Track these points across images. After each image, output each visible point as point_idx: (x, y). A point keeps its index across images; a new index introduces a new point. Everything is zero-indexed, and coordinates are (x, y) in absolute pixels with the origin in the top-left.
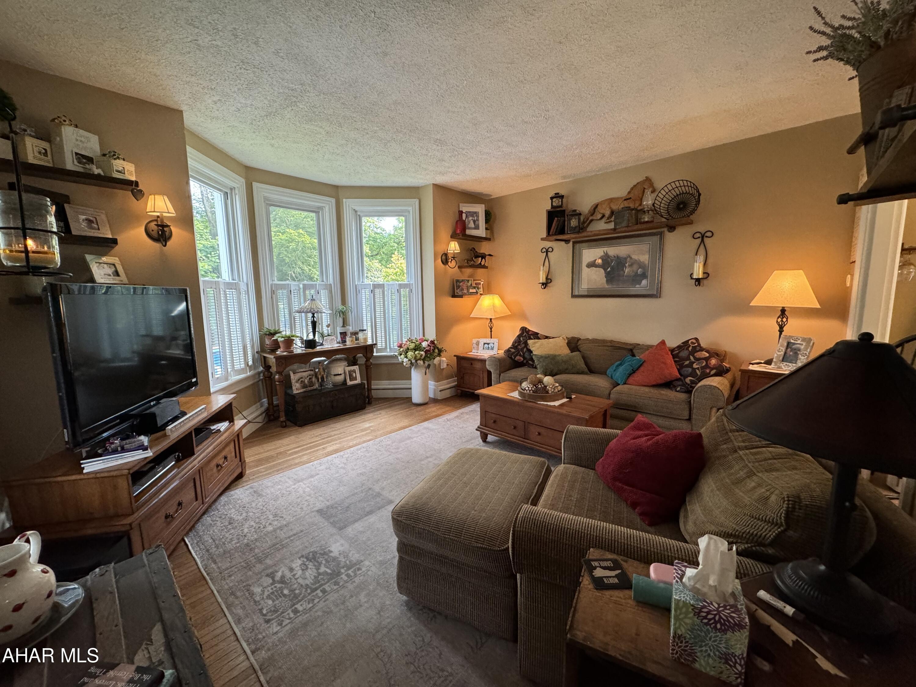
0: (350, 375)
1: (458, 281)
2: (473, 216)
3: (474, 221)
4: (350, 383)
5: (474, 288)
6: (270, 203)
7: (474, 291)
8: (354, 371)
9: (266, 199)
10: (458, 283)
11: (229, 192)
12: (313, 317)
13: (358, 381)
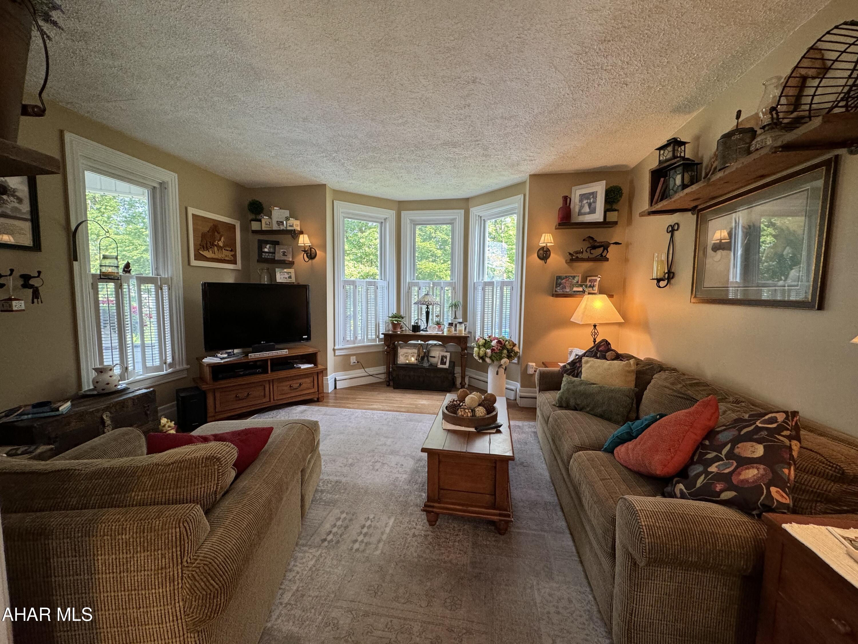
0: (442, 360)
1: (559, 278)
2: (588, 198)
3: (590, 205)
4: (440, 366)
5: (581, 286)
6: (415, 223)
7: (581, 289)
8: (446, 357)
9: (412, 221)
10: (560, 280)
11: (383, 221)
12: (428, 308)
13: (447, 366)
